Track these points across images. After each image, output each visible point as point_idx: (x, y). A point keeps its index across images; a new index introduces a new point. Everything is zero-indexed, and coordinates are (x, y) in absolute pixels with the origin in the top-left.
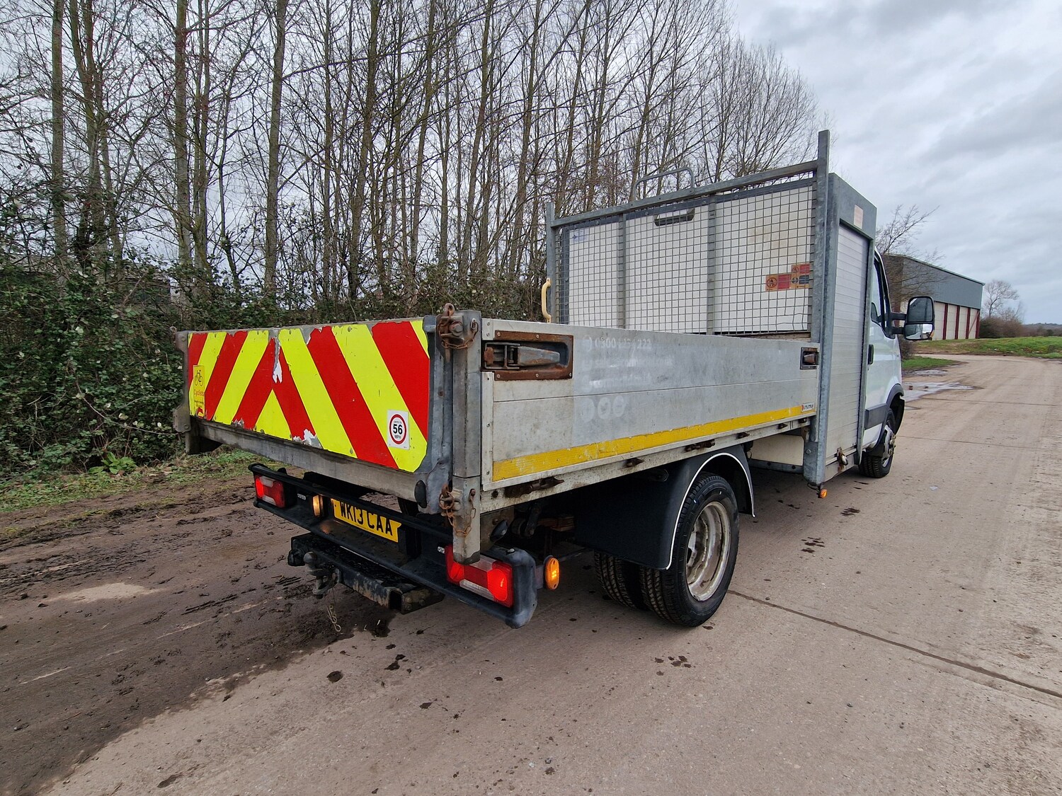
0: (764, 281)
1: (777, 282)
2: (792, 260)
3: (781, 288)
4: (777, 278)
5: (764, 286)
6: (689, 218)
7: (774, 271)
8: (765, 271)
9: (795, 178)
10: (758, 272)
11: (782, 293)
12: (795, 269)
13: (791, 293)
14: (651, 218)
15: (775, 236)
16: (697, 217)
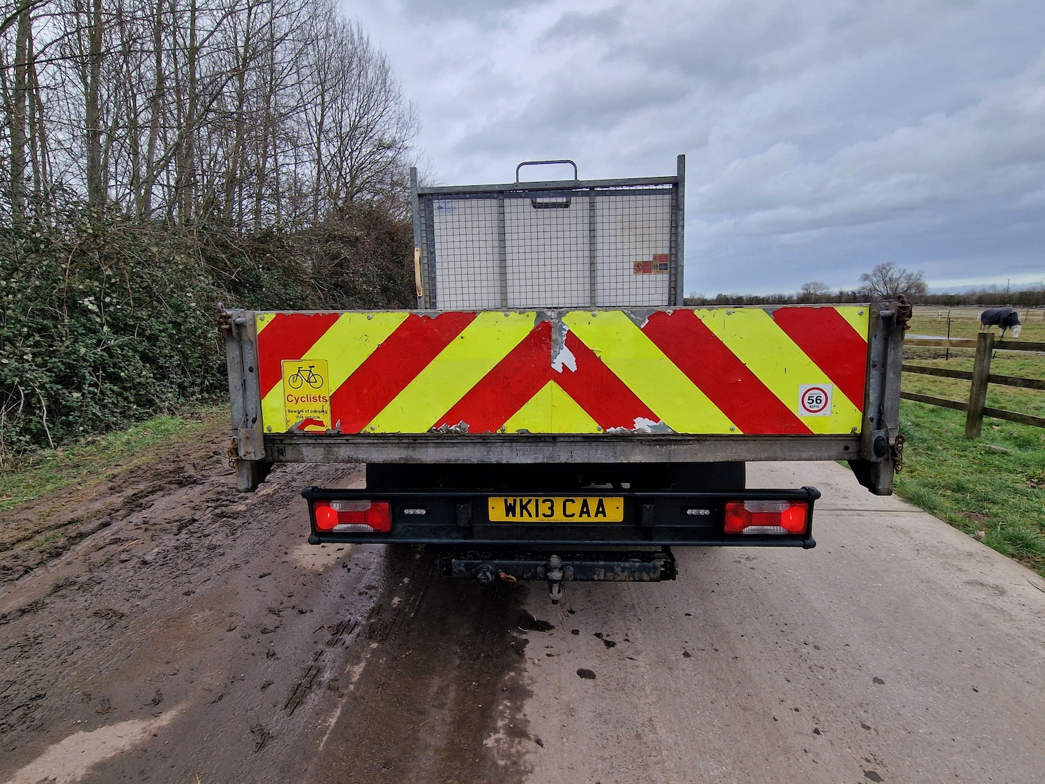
0: (632, 266)
1: (643, 267)
2: (653, 251)
3: (645, 272)
4: (642, 264)
5: (632, 271)
6: (566, 205)
7: (640, 259)
8: (633, 259)
9: (659, 187)
10: (626, 259)
11: (646, 276)
12: (655, 257)
13: (652, 276)
14: (528, 201)
15: (639, 231)
16: (572, 206)
